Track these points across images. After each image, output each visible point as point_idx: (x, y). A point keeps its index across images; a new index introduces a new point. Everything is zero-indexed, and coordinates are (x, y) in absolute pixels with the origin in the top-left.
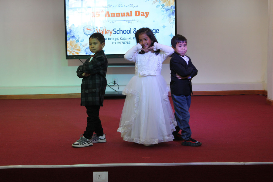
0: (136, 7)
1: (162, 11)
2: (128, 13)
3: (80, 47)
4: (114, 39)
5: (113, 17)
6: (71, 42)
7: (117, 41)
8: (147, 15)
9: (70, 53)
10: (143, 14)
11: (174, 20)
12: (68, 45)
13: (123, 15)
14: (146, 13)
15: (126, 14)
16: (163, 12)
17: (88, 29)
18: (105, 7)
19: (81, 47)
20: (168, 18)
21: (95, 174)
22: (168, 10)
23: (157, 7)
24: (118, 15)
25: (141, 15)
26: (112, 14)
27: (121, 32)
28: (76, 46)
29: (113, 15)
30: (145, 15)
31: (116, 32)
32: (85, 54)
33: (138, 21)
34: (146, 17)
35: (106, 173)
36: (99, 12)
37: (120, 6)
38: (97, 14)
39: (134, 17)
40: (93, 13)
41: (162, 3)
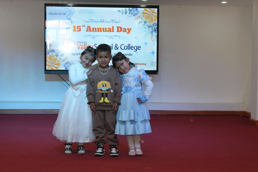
0: (118, 22)
1: (144, 28)
2: (110, 29)
3: (59, 62)
5: (94, 32)
6: (50, 56)
9: (49, 67)
10: (125, 30)
11: (156, 37)
12: (47, 59)
13: (105, 30)
14: (128, 29)
15: (107, 30)
16: (146, 28)
18: (87, 22)
19: (61, 62)
20: (150, 35)
22: (151, 27)
23: (139, 23)
24: (99, 30)
25: (123, 31)
26: (93, 29)
28: (55, 59)
29: (95, 30)
30: (127, 31)
32: (64, 69)
33: (120, 37)
34: (128, 33)
36: (80, 27)
37: (102, 21)
38: (78, 28)
39: (115, 33)
40: (74, 27)
41: (144, 19)
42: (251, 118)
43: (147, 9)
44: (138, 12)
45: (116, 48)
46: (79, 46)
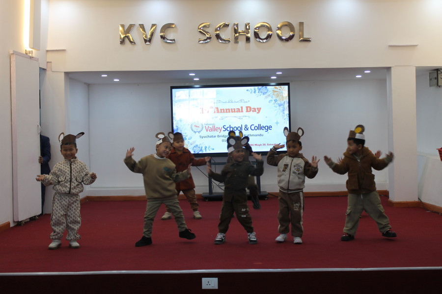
0: (246, 102)
2: (239, 109)
3: (187, 145)
4: (224, 136)
5: (223, 114)
8: (259, 111)
10: (254, 110)
11: (288, 116)
13: (233, 111)
14: (258, 108)
15: (236, 110)
16: (276, 107)
17: (196, 126)
18: (214, 103)
19: (189, 145)
20: (281, 114)
21: (205, 281)
22: (281, 105)
23: (269, 102)
24: (228, 111)
25: (253, 111)
26: (221, 110)
27: (231, 128)
29: (223, 111)
30: (257, 111)
31: (226, 129)
33: (249, 117)
34: (257, 113)
35: (216, 279)
37: (230, 102)
38: (205, 110)
39: (245, 113)
40: (202, 109)
41: (274, 98)
42: (390, 199)
43: (277, 87)
44: (268, 90)
45: (246, 129)
46: (207, 128)
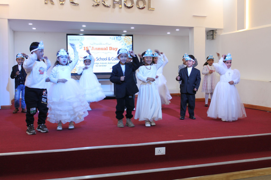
0: (110, 44)
2: (106, 48)
4: (97, 63)
5: (97, 51)
7: (98, 65)
13: (102, 49)
14: (116, 48)
15: (104, 49)
17: (81, 57)
18: (92, 44)
19: (77, 68)
22: (128, 47)
23: (122, 45)
24: (99, 49)
25: (113, 50)
27: (101, 59)
29: (96, 49)
30: (115, 50)
31: (98, 60)
33: (111, 53)
35: (164, 148)
36: (88, 47)
37: (101, 44)
38: (86, 48)
39: (108, 50)
40: (84, 47)
41: (125, 43)
43: (126, 37)
44: (121, 38)
45: (109, 60)
